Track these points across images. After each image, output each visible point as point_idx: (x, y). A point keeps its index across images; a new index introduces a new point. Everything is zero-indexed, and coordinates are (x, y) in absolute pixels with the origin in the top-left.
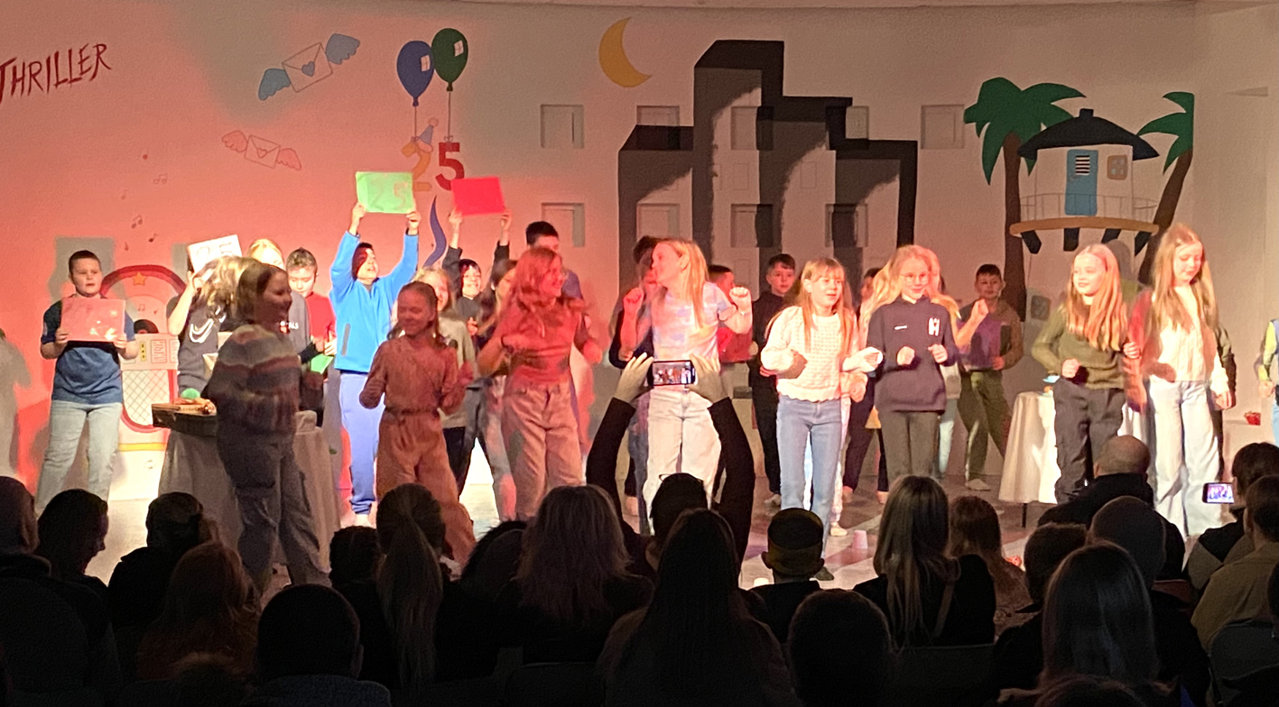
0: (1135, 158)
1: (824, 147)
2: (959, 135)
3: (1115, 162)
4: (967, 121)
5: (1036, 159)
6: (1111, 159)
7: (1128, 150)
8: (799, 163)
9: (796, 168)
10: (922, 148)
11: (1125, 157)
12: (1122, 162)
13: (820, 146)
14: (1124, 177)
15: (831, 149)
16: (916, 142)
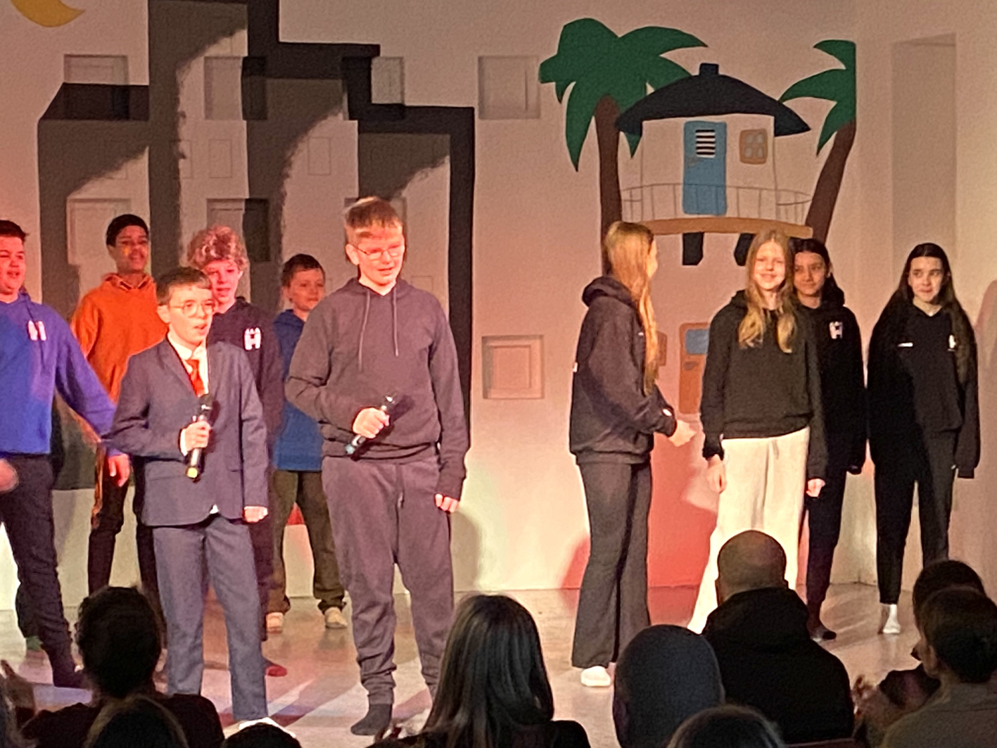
0: (776, 134)
1: (341, 116)
2: (532, 100)
3: (750, 139)
4: (544, 79)
5: (641, 134)
6: (744, 134)
7: (768, 122)
8: (305, 138)
9: (300, 146)
10: (481, 117)
11: (763, 133)
12: (760, 140)
13: (336, 115)
14: (763, 160)
15: (351, 118)
16: (472, 109)
